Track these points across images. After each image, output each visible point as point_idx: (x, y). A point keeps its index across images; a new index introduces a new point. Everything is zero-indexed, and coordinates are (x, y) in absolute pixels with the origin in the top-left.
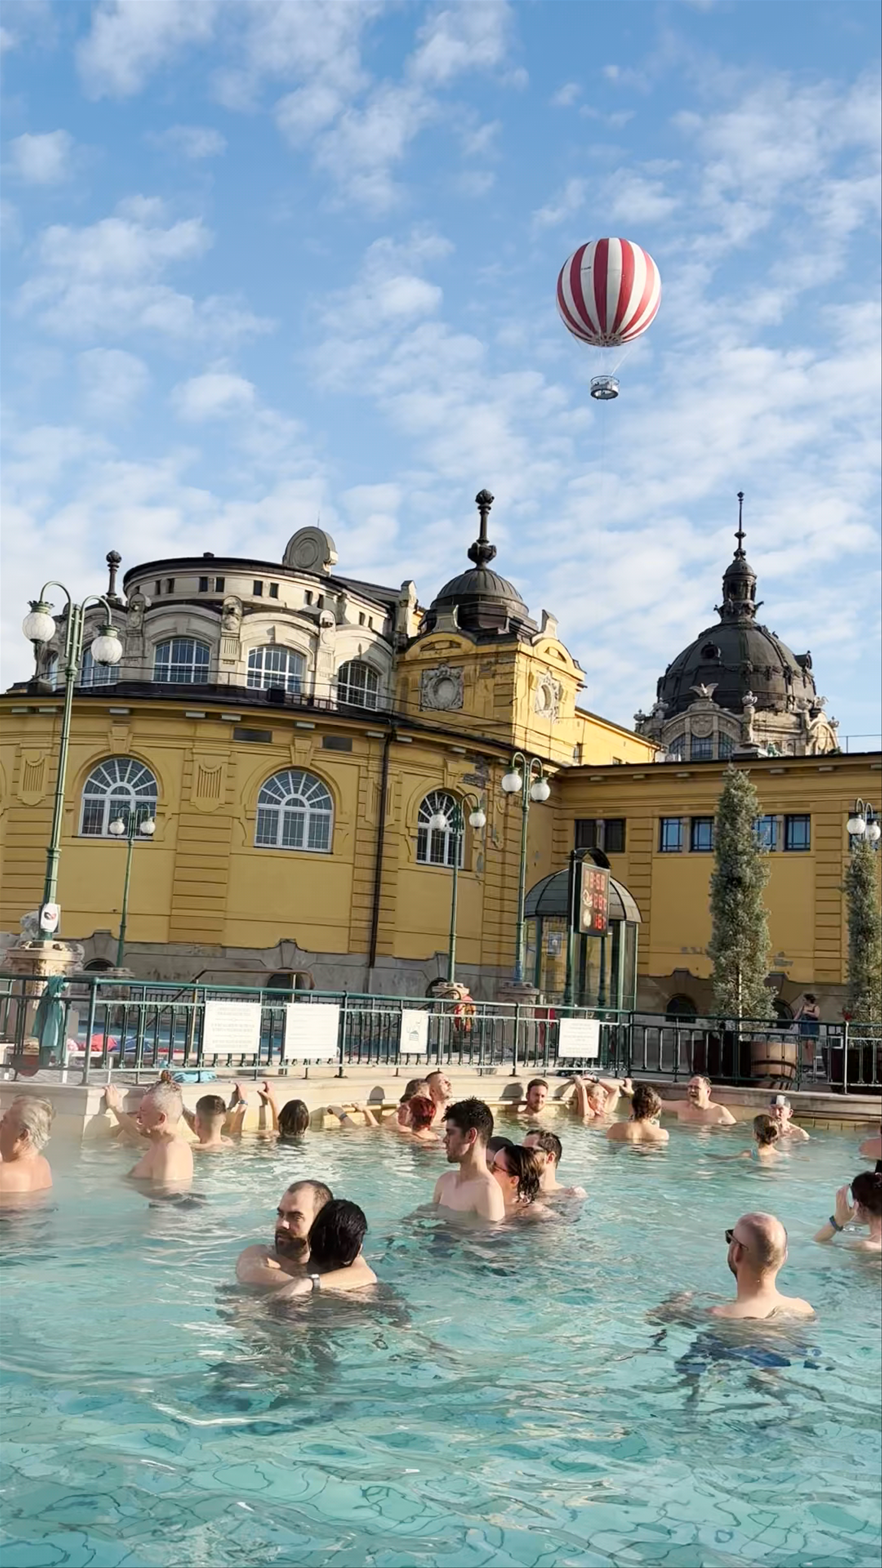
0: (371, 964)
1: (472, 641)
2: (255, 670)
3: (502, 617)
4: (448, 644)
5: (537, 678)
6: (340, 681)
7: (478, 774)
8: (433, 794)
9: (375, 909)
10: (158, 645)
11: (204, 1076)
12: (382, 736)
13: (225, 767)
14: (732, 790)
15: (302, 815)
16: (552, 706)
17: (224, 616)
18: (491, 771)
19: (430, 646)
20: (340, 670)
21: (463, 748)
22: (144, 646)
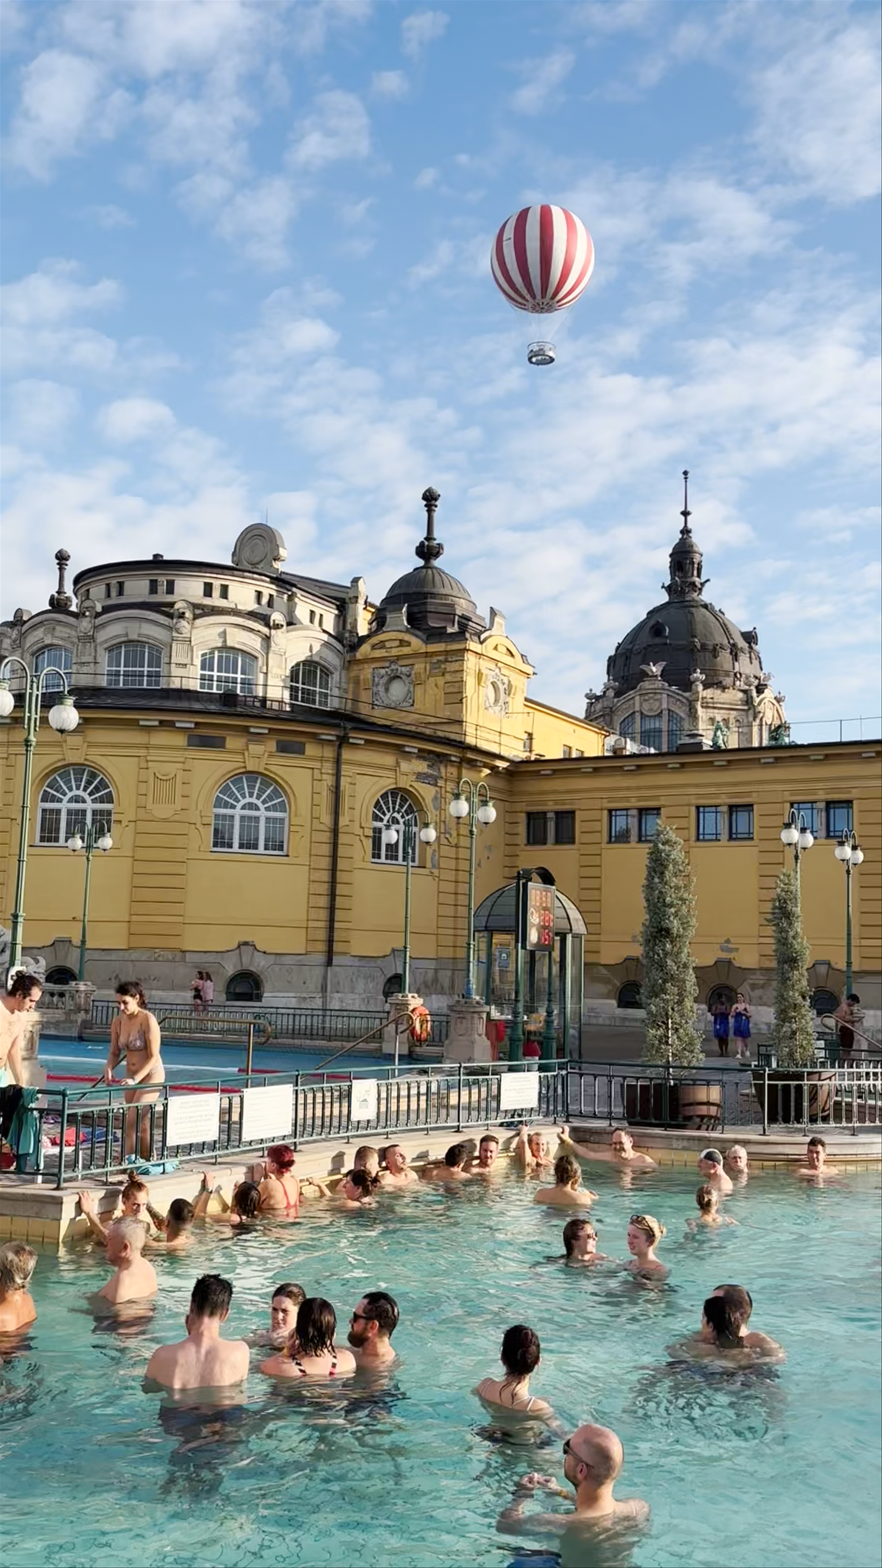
0: (329, 963)
1: (422, 640)
2: (207, 673)
3: (449, 614)
4: (397, 643)
5: (487, 675)
6: (292, 681)
7: (430, 771)
8: (386, 793)
9: (332, 909)
10: (110, 649)
11: (169, 1168)
12: (334, 738)
13: (180, 774)
14: (660, 846)
15: (257, 819)
16: (501, 702)
17: (175, 620)
18: (443, 770)
19: (382, 645)
20: (292, 672)
21: (415, 747)
22: (96, 650)
